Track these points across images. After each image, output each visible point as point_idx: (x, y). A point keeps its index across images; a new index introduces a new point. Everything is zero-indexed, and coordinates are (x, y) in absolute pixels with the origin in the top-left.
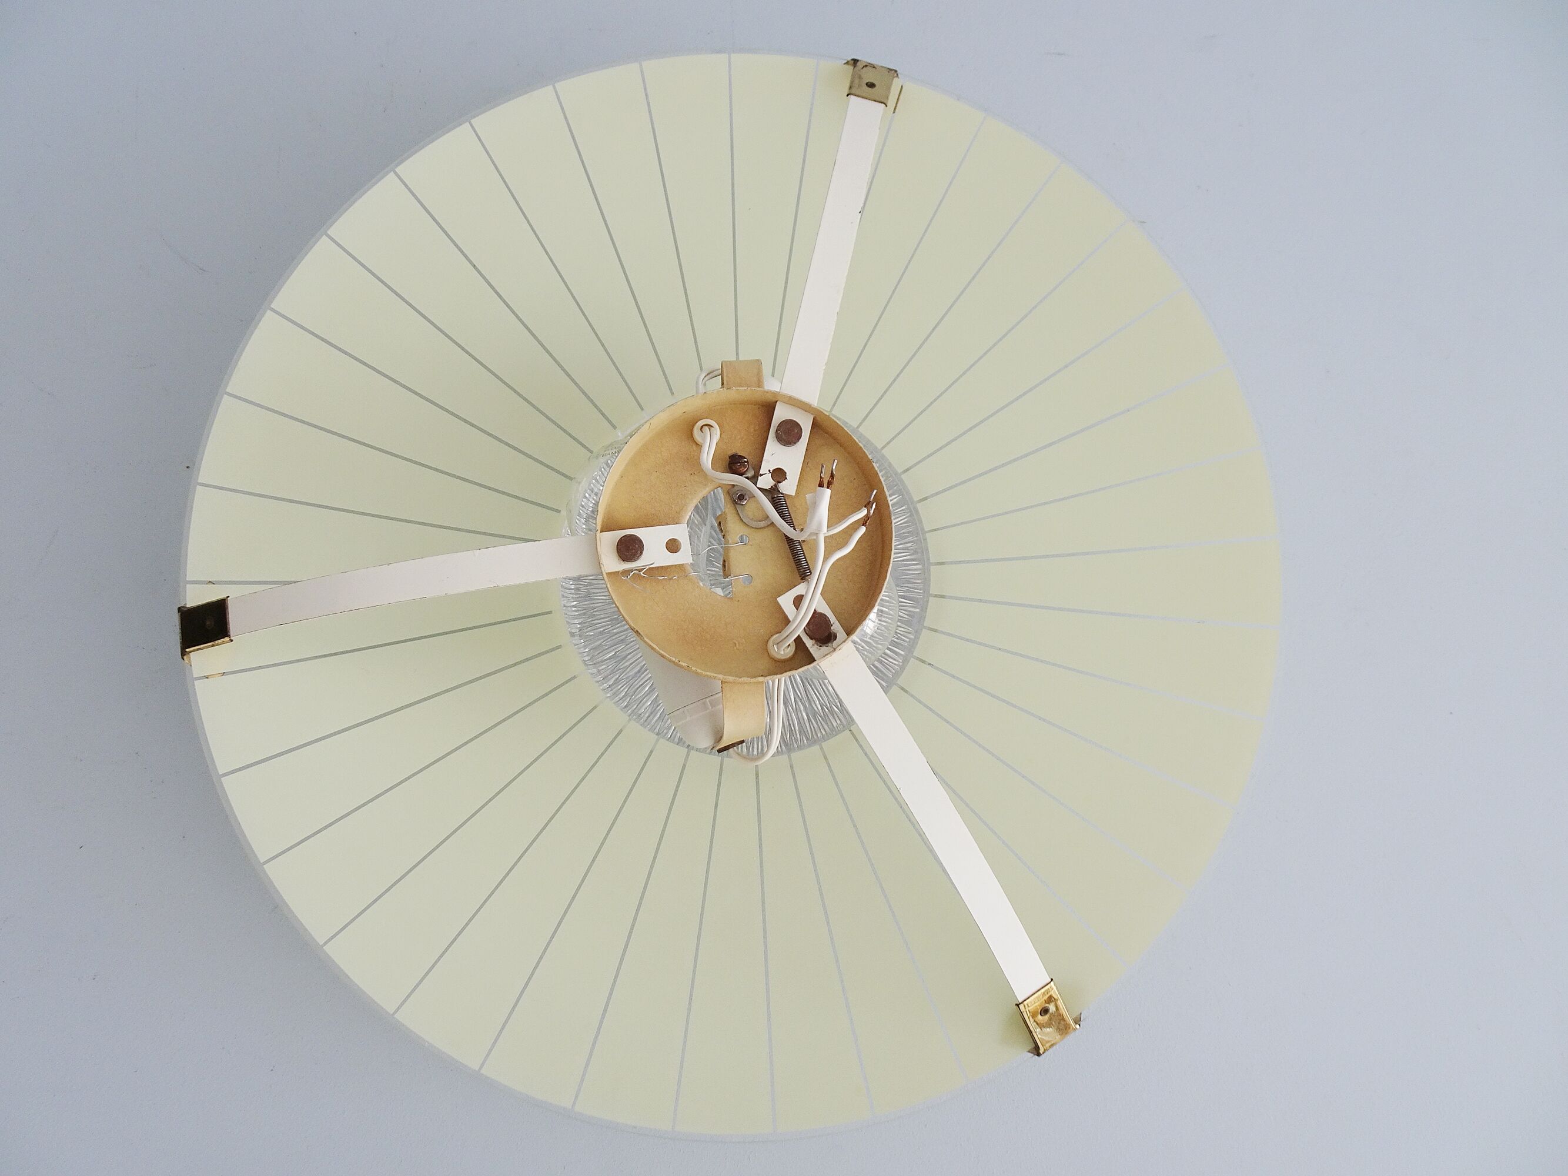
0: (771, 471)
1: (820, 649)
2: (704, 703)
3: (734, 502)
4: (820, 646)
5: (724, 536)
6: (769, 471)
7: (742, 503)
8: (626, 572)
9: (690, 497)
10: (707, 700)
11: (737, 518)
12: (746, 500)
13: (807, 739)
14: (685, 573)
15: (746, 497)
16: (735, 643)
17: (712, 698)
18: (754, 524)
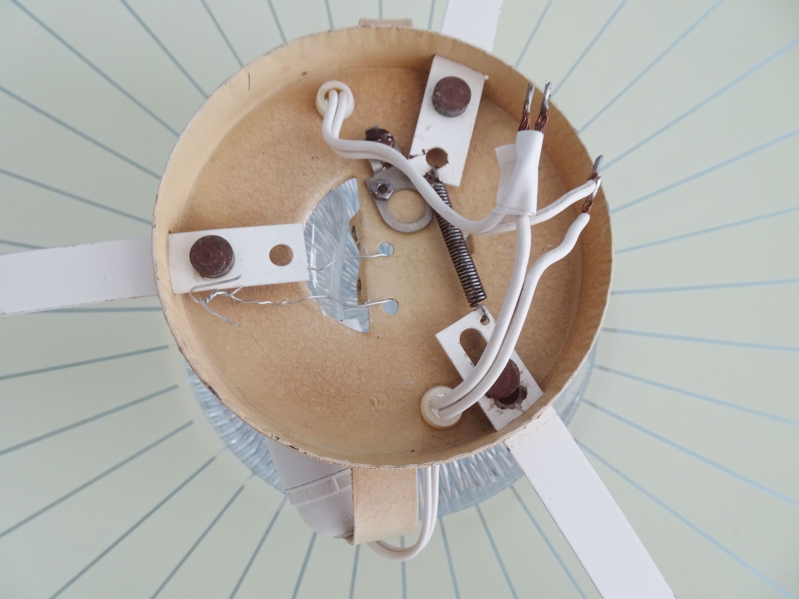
0: (426, 152)
1: (501, 413)
2: (330, 483)
3: (373, 197)
4: (503, 408)
5: (359, 246)
6: (423, 151)
7: (383, 197)
8: (205, 295)
9: (310, 189)
10: (334, 478)
11: (377, 219)
12: (389, 192)
13: (459, 492)
14: (300, 296)
15: (390, 188)
16: (373, 402)
17: (340, 475)
18: (401, 227)
